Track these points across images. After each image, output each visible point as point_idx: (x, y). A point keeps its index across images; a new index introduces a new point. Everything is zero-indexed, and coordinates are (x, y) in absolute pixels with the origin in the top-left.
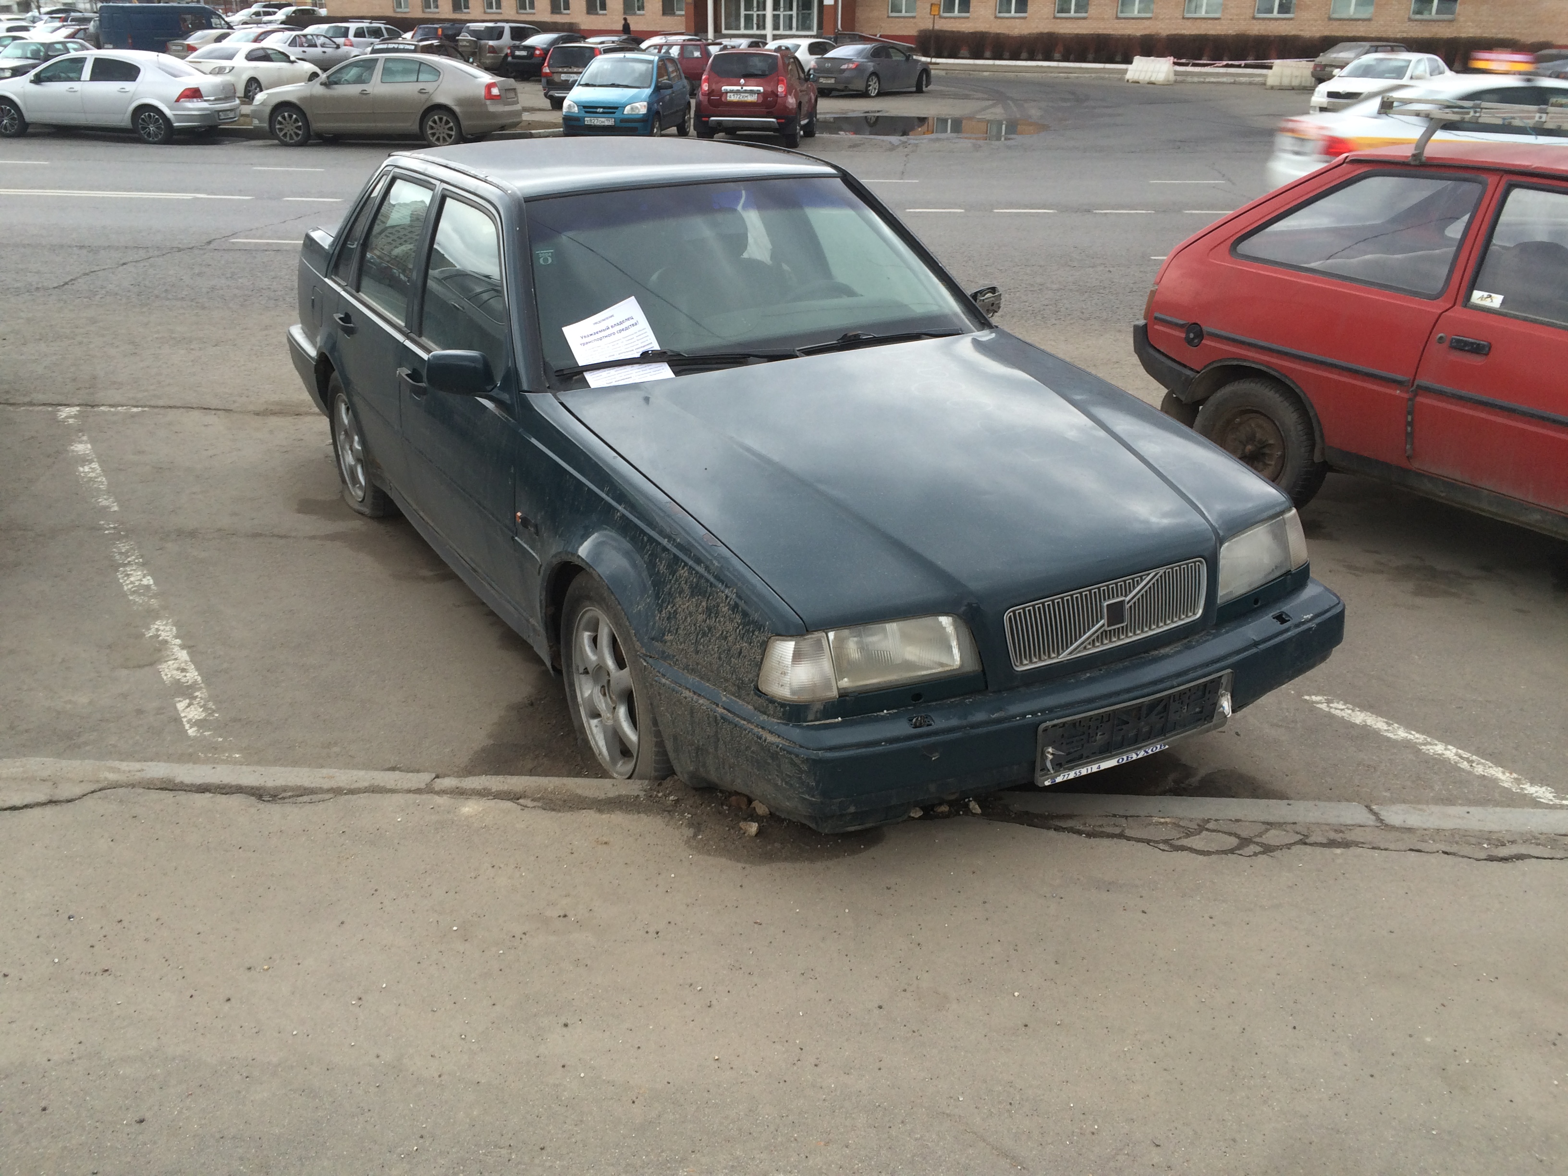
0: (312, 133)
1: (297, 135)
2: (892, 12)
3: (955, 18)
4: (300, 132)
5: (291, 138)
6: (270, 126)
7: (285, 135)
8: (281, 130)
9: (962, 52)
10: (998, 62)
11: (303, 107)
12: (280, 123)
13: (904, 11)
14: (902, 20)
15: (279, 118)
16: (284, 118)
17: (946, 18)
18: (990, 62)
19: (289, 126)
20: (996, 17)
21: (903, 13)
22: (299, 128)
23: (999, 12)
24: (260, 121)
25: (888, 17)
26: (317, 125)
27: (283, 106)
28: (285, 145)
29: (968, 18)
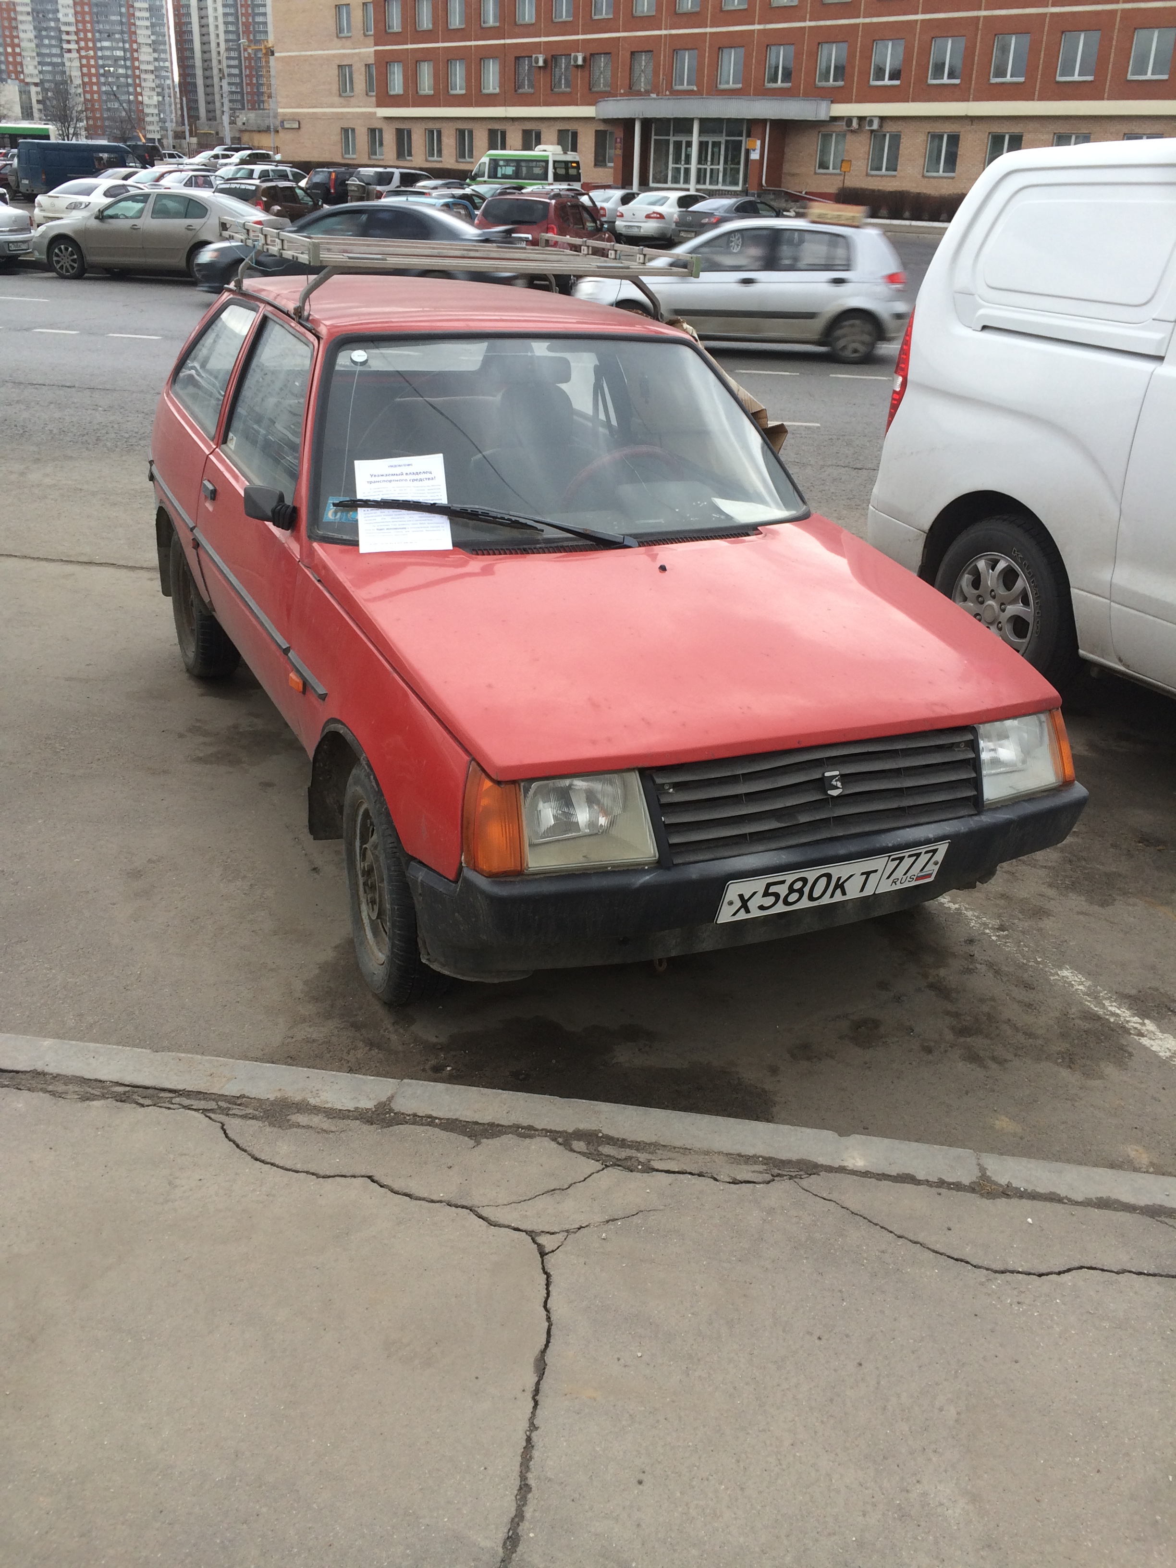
0: (86, 267)
1: (73, 268)
2: (819, 168)
3: (882, 176)
4: (76, 265)
5: (67, 271)
6: (48, 257)
7: (62, 267)
8: (58, 262)
9: (881, 211)
10: (914, 223)
11: (78, 241)
12: (57, 255)
13: (831, 167)
14: (828, 177)
15: (56, 251)
16: (60, 250)
17: (872, 176)
18: (907, 223)
19: (66, 260)
20: (923, 176)
21: (831, 170)
22: (74, 261)
23: (927, 171)
24: (40, 253)
25: (815, 173)
26: (91, 259)
27: (60, 239)
28: (62, 277)
29: (894, 176)
